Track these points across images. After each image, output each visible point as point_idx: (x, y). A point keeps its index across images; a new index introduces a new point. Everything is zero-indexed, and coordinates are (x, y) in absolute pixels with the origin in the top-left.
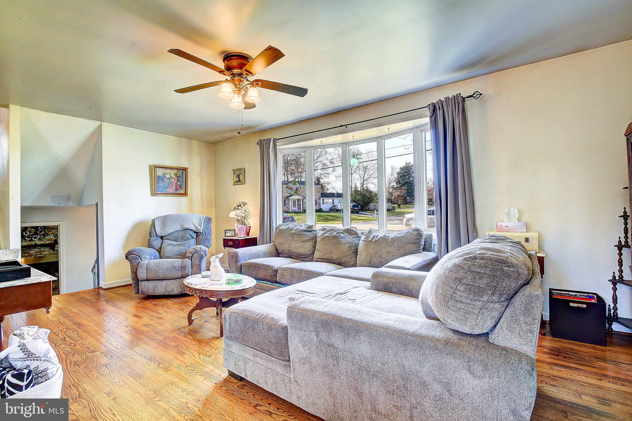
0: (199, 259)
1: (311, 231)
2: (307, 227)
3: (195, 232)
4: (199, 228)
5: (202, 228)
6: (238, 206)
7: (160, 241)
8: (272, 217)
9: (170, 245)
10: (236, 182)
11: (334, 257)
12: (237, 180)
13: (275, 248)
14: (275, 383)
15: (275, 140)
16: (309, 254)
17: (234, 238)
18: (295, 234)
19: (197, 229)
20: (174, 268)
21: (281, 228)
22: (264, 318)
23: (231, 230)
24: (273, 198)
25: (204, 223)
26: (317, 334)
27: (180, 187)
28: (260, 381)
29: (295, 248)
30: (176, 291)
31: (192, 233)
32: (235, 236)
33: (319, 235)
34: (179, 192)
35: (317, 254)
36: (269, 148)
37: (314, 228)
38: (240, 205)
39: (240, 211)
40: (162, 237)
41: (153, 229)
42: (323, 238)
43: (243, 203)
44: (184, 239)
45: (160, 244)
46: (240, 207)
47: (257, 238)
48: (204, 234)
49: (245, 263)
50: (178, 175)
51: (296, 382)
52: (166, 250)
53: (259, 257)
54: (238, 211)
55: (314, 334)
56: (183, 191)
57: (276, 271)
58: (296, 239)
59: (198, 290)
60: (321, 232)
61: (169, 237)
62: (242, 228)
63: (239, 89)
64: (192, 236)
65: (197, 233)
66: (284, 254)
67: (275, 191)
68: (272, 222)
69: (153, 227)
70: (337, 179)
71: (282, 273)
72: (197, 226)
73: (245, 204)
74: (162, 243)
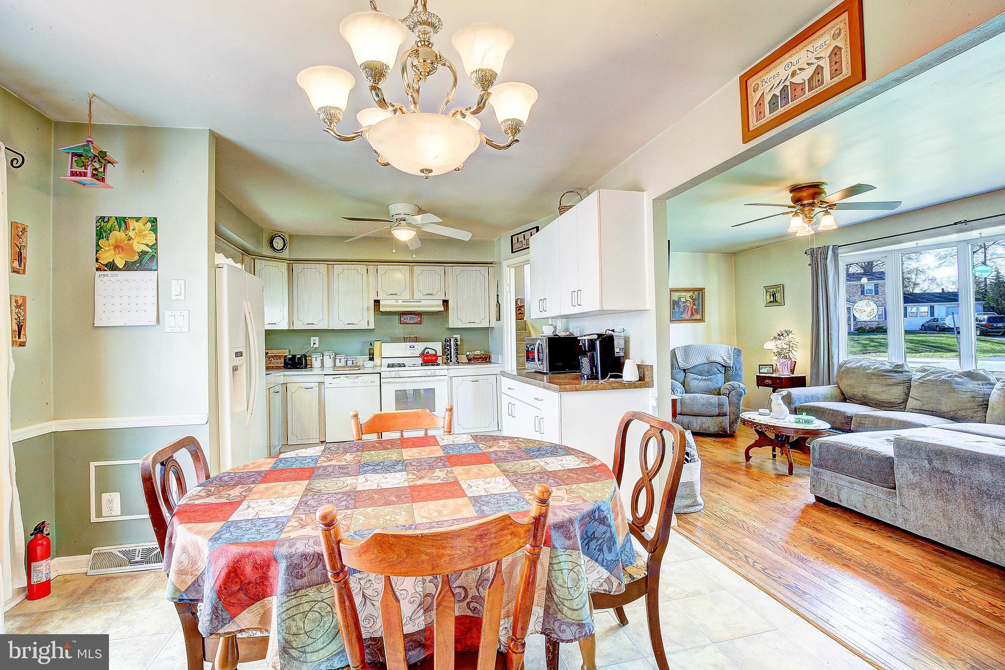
0: (737, 397)
1: (901, 372)
2: (893, 366)
3: (723, 366)
4: (728, 361)
5: (732, 362)
6: (779, 335)
7: (682, 373)
8: (831, 350)
9: (695, 379)
10: (771, 302)
11: (944, 408)
12: (772, 299)
13: (839, 391)
14: (876, 507)
15: (835, 248)
16: (897, 403)
17: (774, 375)
18: (873, 374)
19: (726, 362)
20: (711, 404)
21: (848, 365)
22: (862, 449)
23: (767, 365)
24: (832, 326)
25: (734, 356)
26: (930, 462)
27: (697, 312)
28: (858, 506)
29: (873, 393)
30: (713, 429)
31: (720, 367)
32: (773, 373)
33: (915, 377)
34: (695, 317)
35: (911, 403)
36: (826, 258)
37: (906, 368)
38: (782, 335)
39: (782, 341)
40: (684, 370)
41: (675, 361)
42: (924, 382)
43: (786, 332)
44: (709, 373)
45: (683, 377)
46: (782, 337)
47: (805, 376)
48: (734, 369)
49: (801, 406)
50: (694, 297)
51: (903, 506)
52: (691, 385)
53: (818, 400)
54: (779, 342)
55: (926, 461)
56: (699, 317)
57: (851, 418)
58: (876, 381)
59: (765, 425)
60: (919, 375)
61: (694, 371)
62: (786, 363)
63: (809, 219)
64: (719, 371)
65: (725, 367)
66: (855, 400)
67: (837, 315)
68: (832, 357)
69: (674, 359)
70: (943, 261)
71: (860, 420)
72: (725, 358)
73: (788, 333)
74: (685, 377)
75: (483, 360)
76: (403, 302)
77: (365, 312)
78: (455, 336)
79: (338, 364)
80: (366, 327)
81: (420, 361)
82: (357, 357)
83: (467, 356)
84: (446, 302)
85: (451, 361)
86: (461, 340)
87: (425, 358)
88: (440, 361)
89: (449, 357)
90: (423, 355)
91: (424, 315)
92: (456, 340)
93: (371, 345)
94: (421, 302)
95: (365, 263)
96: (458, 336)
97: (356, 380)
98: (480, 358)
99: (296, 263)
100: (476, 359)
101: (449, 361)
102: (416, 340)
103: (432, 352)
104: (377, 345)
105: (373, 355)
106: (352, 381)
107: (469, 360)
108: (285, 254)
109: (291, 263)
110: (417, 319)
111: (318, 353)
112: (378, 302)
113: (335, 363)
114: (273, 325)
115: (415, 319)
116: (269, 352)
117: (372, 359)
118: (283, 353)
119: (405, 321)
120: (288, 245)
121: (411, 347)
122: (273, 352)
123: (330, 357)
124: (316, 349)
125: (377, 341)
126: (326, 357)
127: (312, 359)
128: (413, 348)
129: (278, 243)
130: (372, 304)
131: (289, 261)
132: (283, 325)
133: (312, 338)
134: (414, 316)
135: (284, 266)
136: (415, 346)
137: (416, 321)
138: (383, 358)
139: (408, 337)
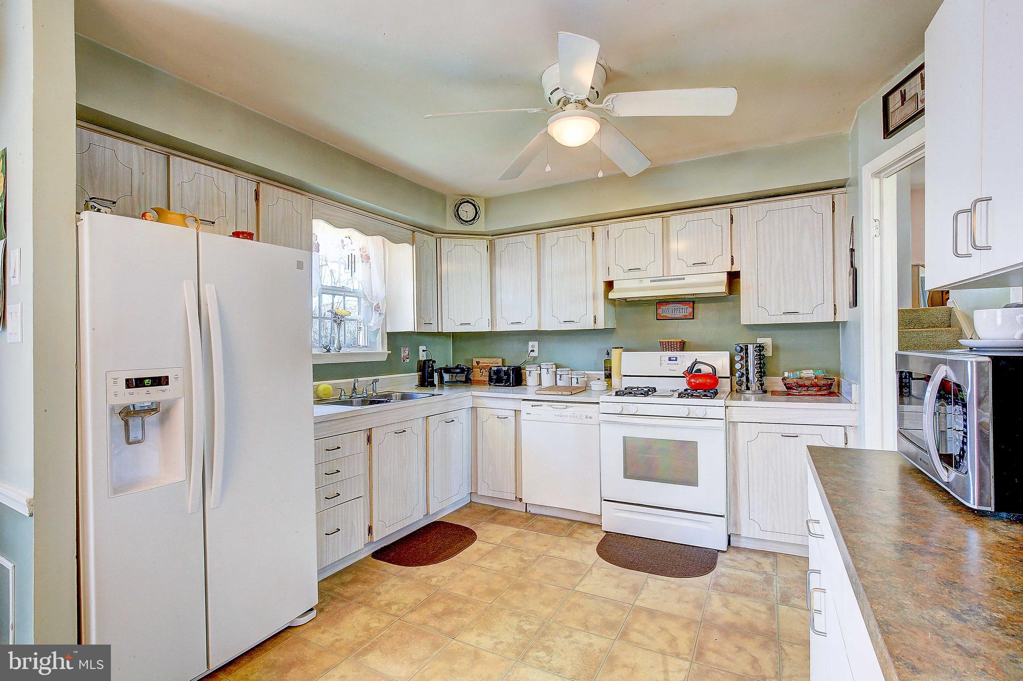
75: (820, 390)
76: (651, 281)
77: (591, 302)
78: (760, 341)
79: (560, 383)
80: (591, 326)
82: (587, 372)
83: (784, 379)
84: (733, 277)
85: (748, 388)
86: (775, 348)
87: (691, 380)
88: (725, 386)
89: (744, 379)
90: (692, 373)
91: (699, 302)
92: (760, 348)
93: (608, 354)
94: (684, 279)
95: (589, 224)
96: (767, 341)
97: (564, 412)
98: (813, 386)
99: (498, 239)
100: (804, 386)
101: (744, 387)
102: (683, 346)
103: (706, 370)
104: (615, 353)
105: (610, 370)
106: (558, 412)
107: (788, 388)
108: (480, 226)
109: (491, 242)
110: (686, 310)
111: (534, 364)
112: (610, 285)
113: (556, 381)
114: (466, 326)
115: (683, 311)
116: (481, 360)
117: (608, 376)
118: (495, 363)
119: (664, 314)
120: (482, 213)
121: (672, 359)
122: (484, 362)
123: (548, 371)
124: (535, 358)
125: (616, 348)
126: (544, 371)
127: (528, 373)
128: (673, 360)
129: (467, 211)
130: (601, 288)
131: (491, 237)
132: (482, 326)
133: (530, 343)
134: (681, 306)
135: (482, 244)
136: (676, 358)
137: (684, 314)
138: (624, 376)
139: (668, 342)
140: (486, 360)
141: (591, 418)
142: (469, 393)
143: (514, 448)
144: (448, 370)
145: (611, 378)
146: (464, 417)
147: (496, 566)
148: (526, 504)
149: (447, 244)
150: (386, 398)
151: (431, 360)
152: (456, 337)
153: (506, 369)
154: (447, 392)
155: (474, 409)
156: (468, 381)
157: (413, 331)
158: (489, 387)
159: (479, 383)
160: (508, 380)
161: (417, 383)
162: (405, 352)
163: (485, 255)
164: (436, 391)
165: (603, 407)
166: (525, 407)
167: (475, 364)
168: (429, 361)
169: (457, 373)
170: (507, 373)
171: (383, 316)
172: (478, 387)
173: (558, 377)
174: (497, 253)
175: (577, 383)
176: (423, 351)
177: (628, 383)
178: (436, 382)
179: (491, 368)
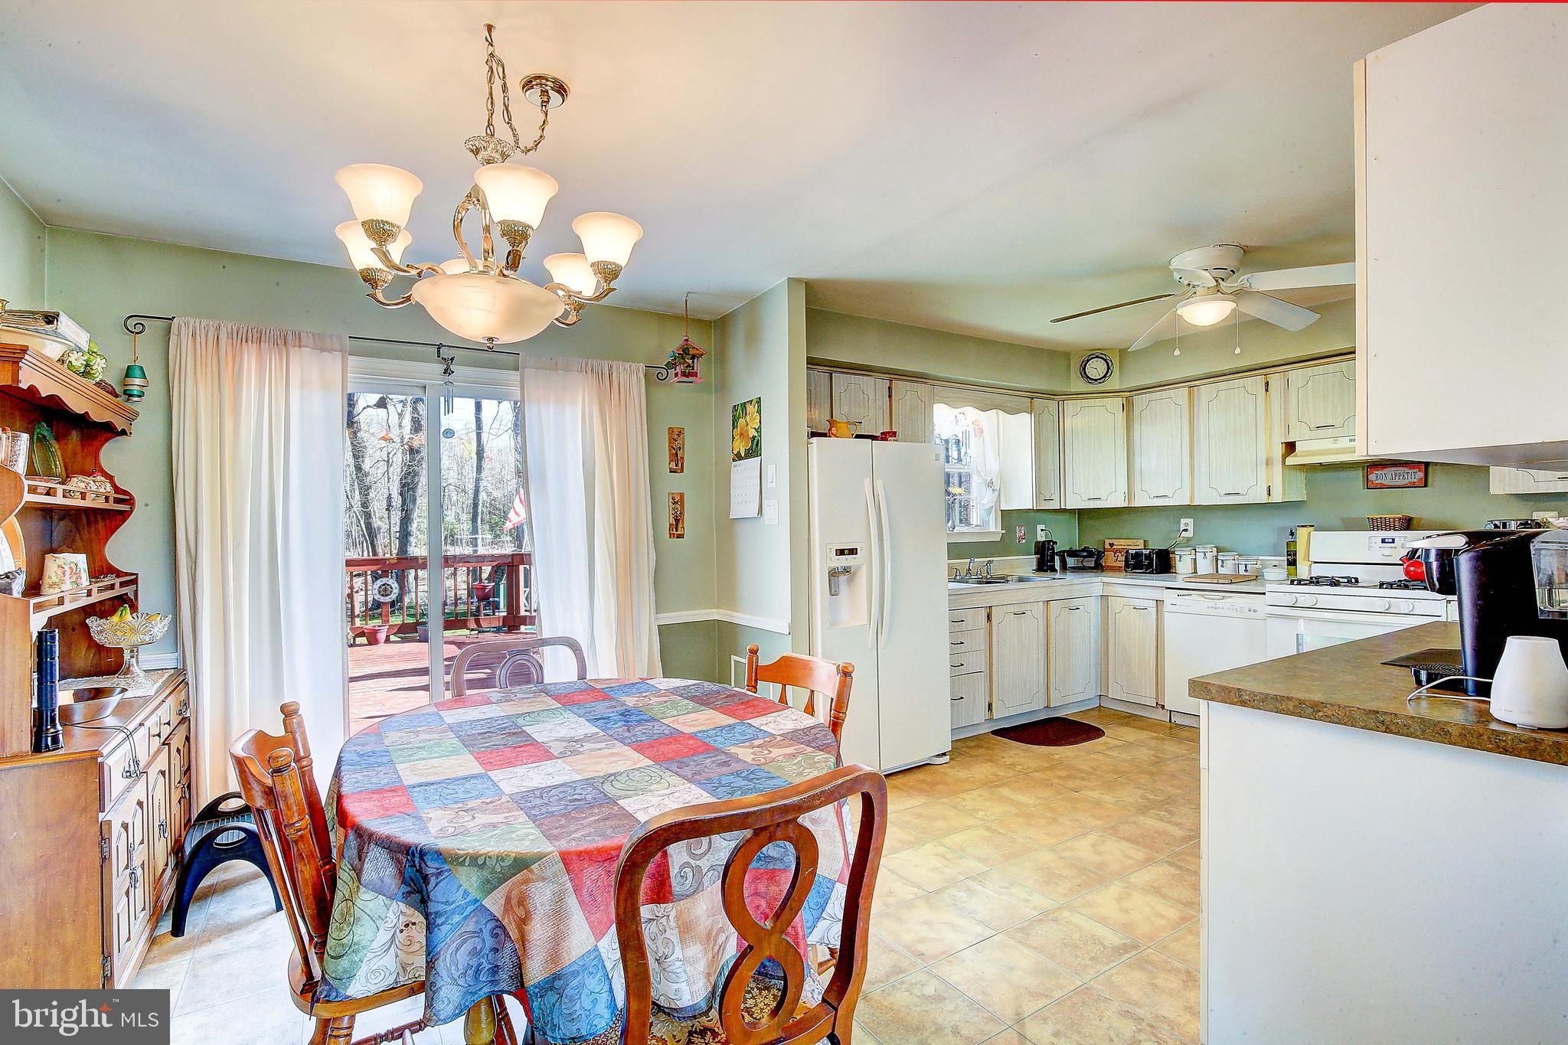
76: (1350, 441)
77: (1262, 469)
78: (1537, 515)
79: (1221, 571)
80: (1265, 499)
81: (1399, 574)
82: (1261, 558)
87: (1412, 569)
93: (1292, 534)
95: (1261, 371)
96: (1548, 516)
97: (1220, 604)
99: (1138, 394)
102: (1408, 524)
104: (1302, 534)
105: (1295, 555)
106: (1211, 603)
108: (1113, 383)
109: (1129, 399)
110: (1414, 476)
111: (1187, 547)
112: (1291, 447)
113: (1217, 568)
114: (1095, 502)
115: (1410, 476)
116: (1116, 542)
117: (1292, 563)
118: (1136, 546)
119: (1379, 481)
120: (1116, 369)
121: (1387, 540)
122: (1119, 544)
123: (1205, 555)
124: (1189, 539)
125: (1303, 526)
126: (1200, 556)
127: (1178, 557)
128: (1388, 542)
129: (1096, 368)
130: (1279, 450)
131: (1128, 393)
132: (1115, 500)
133: (1183, 521)
134: (1407, 470)
135: (1117, 402)
136: (1393, 540)
137: (1412, 481)
138: (1315, 563)
139: (1381, 518)
140: (1122, 542)
141: (1255, 611)
142: (1099, 579)
143: (1155, 644)
144: (1072, 553)
145: (1296, 565)
146: (1093, 606)
147: (1125, 756)
148: (1171, 711)
149: (1070, 406)
150: (1003, 579)
151: (1052, 541)
152: (1083, 515)
153: (1148, 552)
154: (1070, 577)
155: (1104, 598)
156: (1098, 567)
157: (1031, 508)
158: (1125, 573)
159: (1113, 569)
160: (1150, 565)
161: (1035, 567)
162: (1020, 532)
163: (1121, 416)
164: (1058, 576)
165: (1269, 598)
166: (1170, 597)
167: (1107, 546)
168: (1049, 542)
169: (1084, 557)
170: (1149, 557)
171: (997, 493)
172: (1111, 574)
173: (1220, 562)
174: (1136, 412)
175: (1246, 570)
176: (1042, 530)
177: (1318, 571)
178: (1057, 566)
179: (1127, 552)
